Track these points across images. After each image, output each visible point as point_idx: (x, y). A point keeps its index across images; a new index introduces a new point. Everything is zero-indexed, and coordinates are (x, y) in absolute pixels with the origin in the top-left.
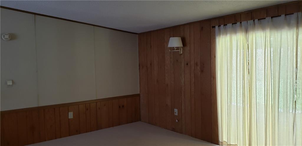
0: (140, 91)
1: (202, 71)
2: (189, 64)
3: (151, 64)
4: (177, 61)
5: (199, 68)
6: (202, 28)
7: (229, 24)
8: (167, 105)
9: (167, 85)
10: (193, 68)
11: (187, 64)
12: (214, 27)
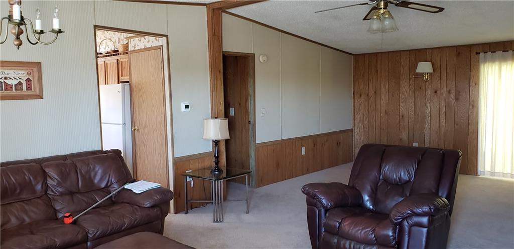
0: (354, 126)
1: (457, 99)
2: (438, 92)
3: (375, 92)
4: (420, 88)
5: (452, 96)
6: (459, 53)
7: (499, 52)
8: (401, 139)
9: (403, 116)
10: (445, 95)
11: (436, 92)
12: (478, 53)
